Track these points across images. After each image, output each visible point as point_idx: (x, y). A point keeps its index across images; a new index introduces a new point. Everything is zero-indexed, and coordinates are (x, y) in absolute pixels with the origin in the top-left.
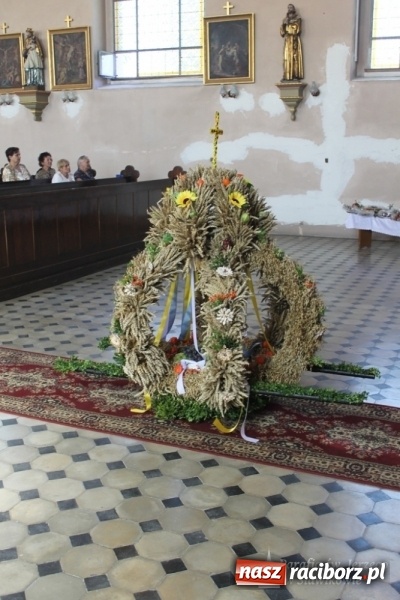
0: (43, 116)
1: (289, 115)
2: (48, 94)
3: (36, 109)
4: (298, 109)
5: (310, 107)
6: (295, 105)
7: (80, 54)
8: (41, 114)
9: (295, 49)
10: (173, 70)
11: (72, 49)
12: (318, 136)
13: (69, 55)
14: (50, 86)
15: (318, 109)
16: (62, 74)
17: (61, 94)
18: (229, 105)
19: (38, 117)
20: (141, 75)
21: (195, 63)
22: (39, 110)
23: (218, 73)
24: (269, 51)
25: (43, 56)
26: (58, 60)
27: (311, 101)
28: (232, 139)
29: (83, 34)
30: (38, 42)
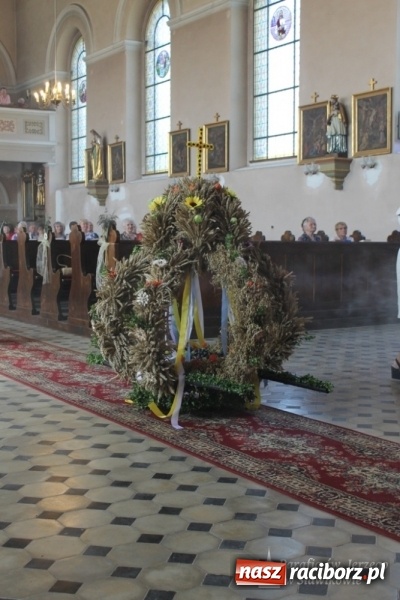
0: (345, 185)
2: (350, 161)
3: (336, 177)
7: (381, 117)
8: (342, 182)
11: (374, 113)
13: (372, 119)
14: (352, 153)
16: (365, 139)
17: (362, 161)
19: (339, 186)
22: (340, 177)
26: (361, 125)
29: (385, 96)
30: (342, 108)
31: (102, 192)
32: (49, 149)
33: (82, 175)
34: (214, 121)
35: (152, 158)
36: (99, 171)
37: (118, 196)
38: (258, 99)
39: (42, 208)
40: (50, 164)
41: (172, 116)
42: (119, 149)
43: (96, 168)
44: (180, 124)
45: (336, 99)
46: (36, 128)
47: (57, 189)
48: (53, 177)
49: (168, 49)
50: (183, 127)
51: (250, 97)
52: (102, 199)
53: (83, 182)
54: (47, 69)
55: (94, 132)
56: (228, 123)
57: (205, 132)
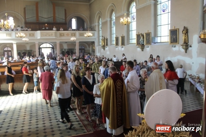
1: (185, 52)
2: (144, 46)
5: (189, 50)
6: (186, 50)
9: (185, 36)
11: (148, 37)
12: (191, 57)
13: (148, 38)
14: (145, 44)
15: (191, 50)
16: (147, 42)
17: (147, 46)
18: (174, 49)
19: (143, 50)
20: (161, 42)
22: (143, 49)
23: (172, 42)
24: (181, 37)
26: (146, 39)
27: (190, 48)
28: (175, 57)
29: (150, 34)
30: (143, 36)
31: (104, 48)
32: (95, 38)
33: (101, 44)
34: (122, 36)
35: (113, 41)
36: (103, 44)
37: (107, 49)
38: (130, 32)
39: (94, 50)
40: (95, 41)
41: (116, 34)
42: (107, 40)
47: (97, 46)
48: (96, 44)
49: (115, 20)
50: (117, 36)
51: (129, 31)
52: (104, 49)
56: (125, 36)
57: (121, 38)
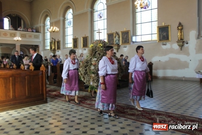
0: (119, 51)
1: (180, 49)
2: (120, 46)
3: (117, 49)
4: (182, 48)
5: (185, 47)
6: (182, 46)
7: (128, 36)
9: (181, 33)
10: (150, 39)
11: (126, 35)
12: (188, 54)
13: (125, 37)
14: (121, 43)
15: (188, 47)
16: (123, 41)
17: (123, 46)
18: (164, 47)
19: (117, 51)
20: (142, 41)
21: (155, 37)
23: (161, 39)
24: (174, 34)
25: (119, 37)
26: (123, 38)
27: (186, 45)
28: (165, 55)
29: (128, 32)
31: (55, 52)
32: (40, 41)
34: (84, 36)
35: (67, 44)
36: (54, 47)
37: (59, 53)
38: (95, 32)
40: (40, 45)
41: (73, 35)
42: (59, 42)
43: (53, 46)
44: (75, 37)
45: (116, 32)
46: (37, 37)
48: (41, 48)
50: (76, 37)
51: (93, 31)
53: (49, 49)
54: (39, 24)
55: (52, 38)
56: (88, 36)
57: (82, 39)
